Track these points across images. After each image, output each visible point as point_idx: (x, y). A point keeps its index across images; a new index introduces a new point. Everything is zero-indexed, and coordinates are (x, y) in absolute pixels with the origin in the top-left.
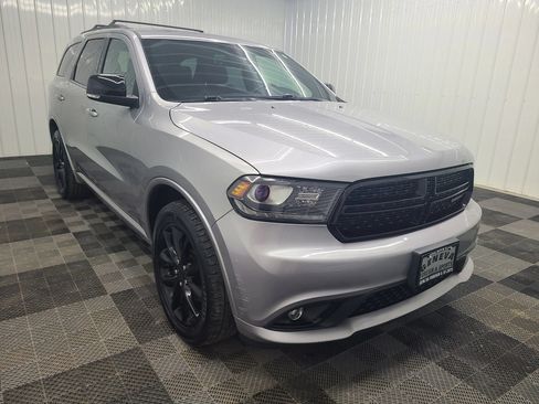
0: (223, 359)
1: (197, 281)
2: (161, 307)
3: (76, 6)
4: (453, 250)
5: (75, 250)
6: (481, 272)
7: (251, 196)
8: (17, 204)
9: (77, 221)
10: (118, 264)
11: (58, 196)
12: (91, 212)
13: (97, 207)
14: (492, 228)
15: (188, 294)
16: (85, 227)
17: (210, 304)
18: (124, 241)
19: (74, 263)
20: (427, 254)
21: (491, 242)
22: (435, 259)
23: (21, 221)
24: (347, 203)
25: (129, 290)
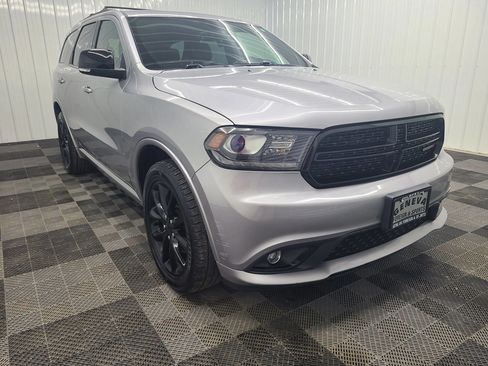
0: (210, 305)
1: (182, 233)
2: (153, 262)
3: (76, 5)
4: (425, 195)
5: (78, 216)
6: (456, 224)
7: (227, 147)
8: (28, 179)
9: (81, 192)
10: (116, 226)
11: (65, 172)
12: (93, 184)
13: (99, 180)
14: (465, 185)
15: (176, 246)
16: (88, 196)
17: (194, 252)
18: (121, 207)
19: (77, 227)
20: (399, 198)
21: (465, 197)
22: (408, 203)
23: (31, 193)
24: (318, 150)
25: (125, 249)
